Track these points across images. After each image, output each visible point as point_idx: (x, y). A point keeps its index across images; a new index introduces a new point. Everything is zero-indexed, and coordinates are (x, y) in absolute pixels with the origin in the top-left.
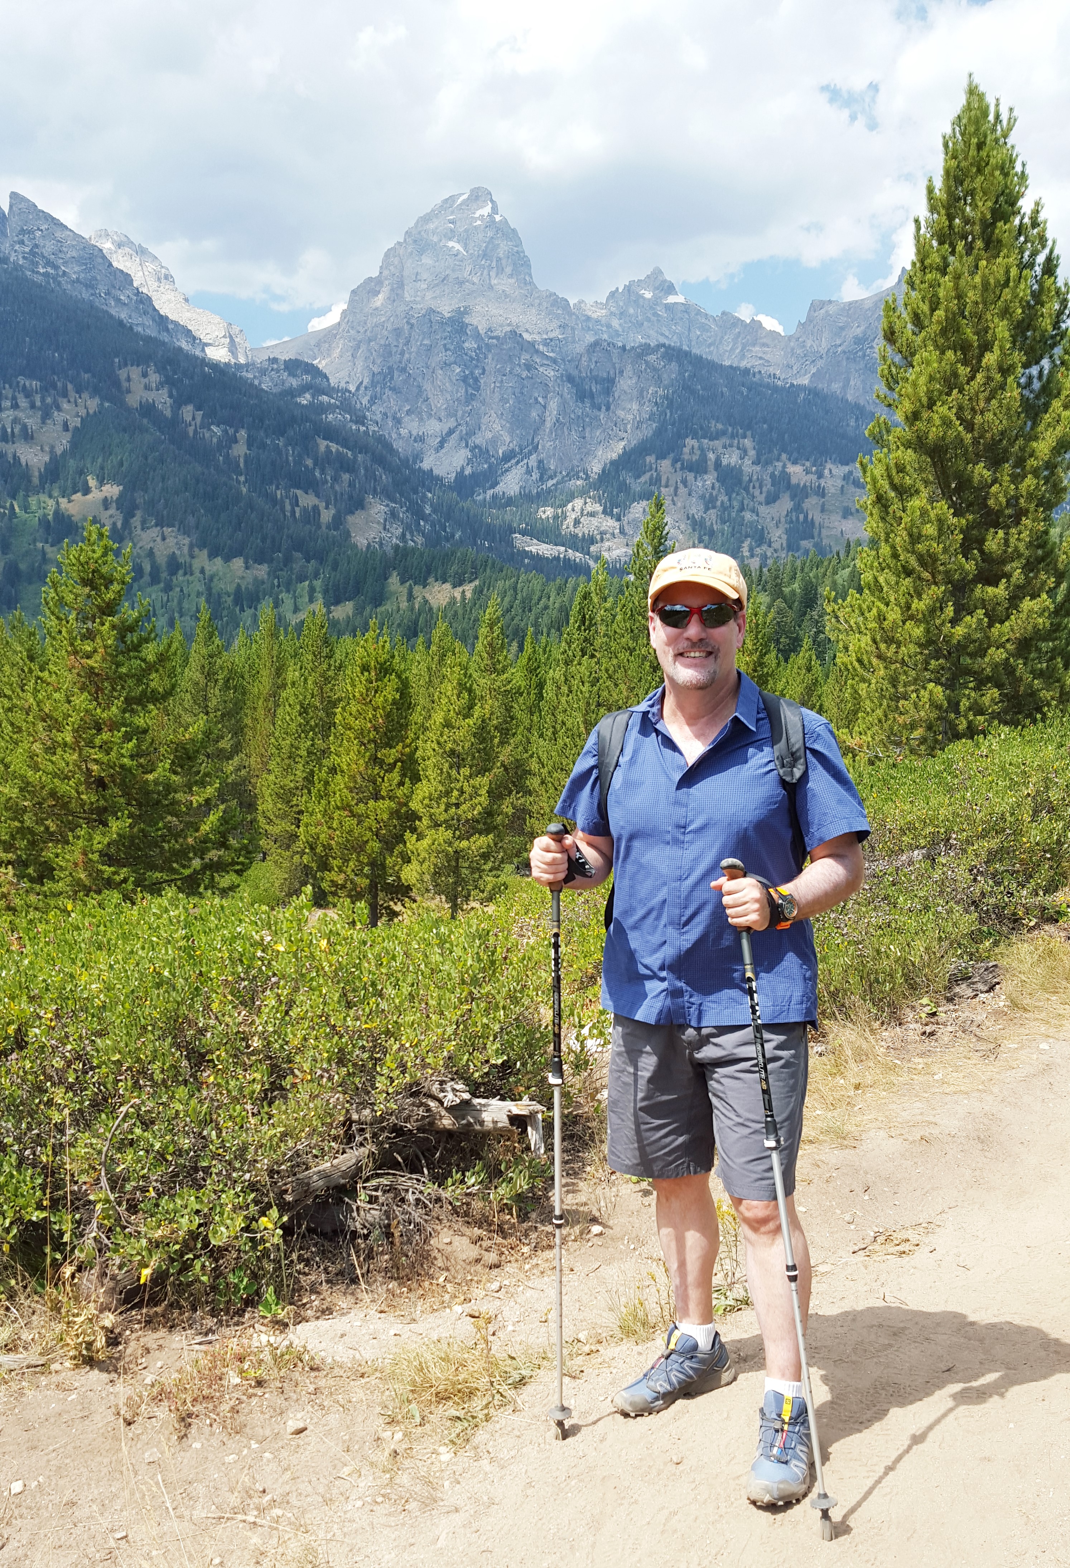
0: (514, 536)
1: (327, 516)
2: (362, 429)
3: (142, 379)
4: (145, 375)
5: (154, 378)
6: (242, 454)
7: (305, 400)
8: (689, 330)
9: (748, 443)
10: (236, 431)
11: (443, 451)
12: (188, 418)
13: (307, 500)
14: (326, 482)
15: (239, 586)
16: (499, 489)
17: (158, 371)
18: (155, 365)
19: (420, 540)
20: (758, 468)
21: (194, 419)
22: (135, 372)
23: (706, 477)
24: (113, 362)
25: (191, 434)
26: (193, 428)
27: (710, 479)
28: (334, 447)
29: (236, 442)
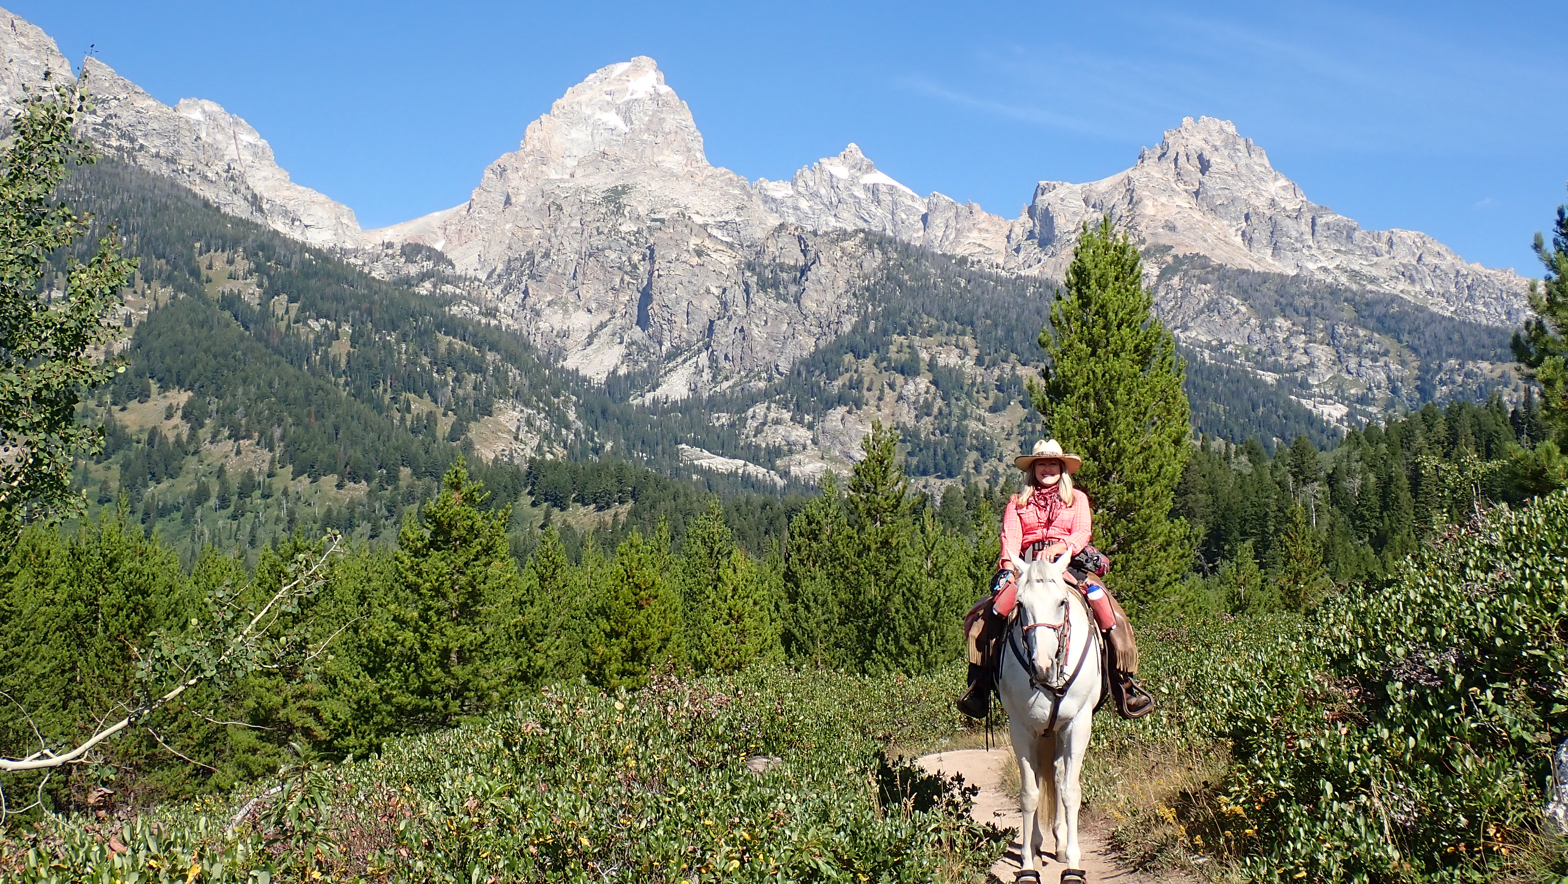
0: (680, 446)
1: (445, 425)
2: (493, 322)
3: (227, 267)
4: (230, 262)
5: (242, 265)
6: (344, 352)
7: (424, 289)
8: (893, 214)
9: (968, 339)
10: (339, 326)
11: (593, 347)
12: (280, 312)
13: (420, 406)
14: (447, 384)
15: (329, 510)
16: (660, 392)
17: (247, 256)
18: (244, 251)
19: (560, 451)
20: (980, 370)
21: (287, 312)
22: (219, 260)
23: (918, 380)
24: (193, 247)
25: (283, 330)
26: (285, 322)
27: (923, 382)
28: (458, 343)
29: (337, 337)
